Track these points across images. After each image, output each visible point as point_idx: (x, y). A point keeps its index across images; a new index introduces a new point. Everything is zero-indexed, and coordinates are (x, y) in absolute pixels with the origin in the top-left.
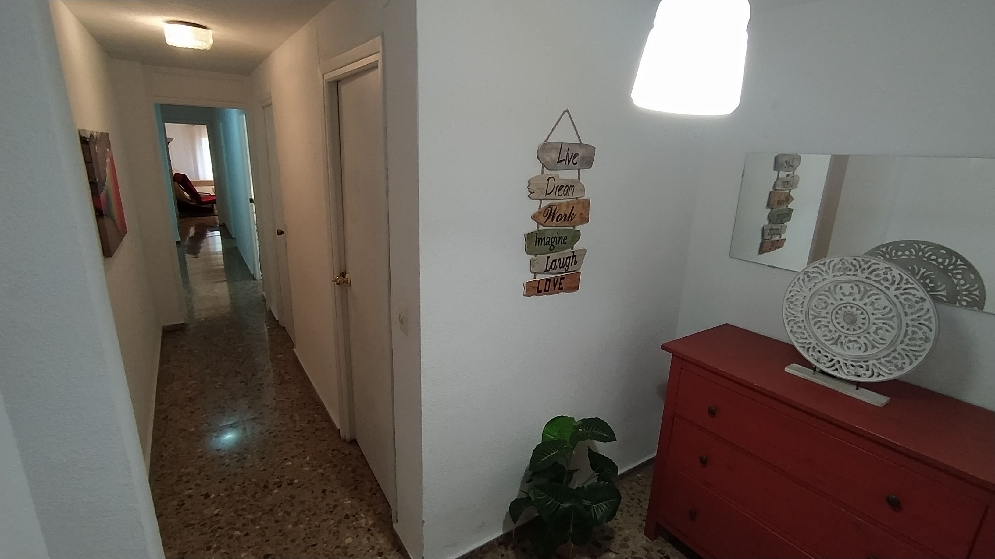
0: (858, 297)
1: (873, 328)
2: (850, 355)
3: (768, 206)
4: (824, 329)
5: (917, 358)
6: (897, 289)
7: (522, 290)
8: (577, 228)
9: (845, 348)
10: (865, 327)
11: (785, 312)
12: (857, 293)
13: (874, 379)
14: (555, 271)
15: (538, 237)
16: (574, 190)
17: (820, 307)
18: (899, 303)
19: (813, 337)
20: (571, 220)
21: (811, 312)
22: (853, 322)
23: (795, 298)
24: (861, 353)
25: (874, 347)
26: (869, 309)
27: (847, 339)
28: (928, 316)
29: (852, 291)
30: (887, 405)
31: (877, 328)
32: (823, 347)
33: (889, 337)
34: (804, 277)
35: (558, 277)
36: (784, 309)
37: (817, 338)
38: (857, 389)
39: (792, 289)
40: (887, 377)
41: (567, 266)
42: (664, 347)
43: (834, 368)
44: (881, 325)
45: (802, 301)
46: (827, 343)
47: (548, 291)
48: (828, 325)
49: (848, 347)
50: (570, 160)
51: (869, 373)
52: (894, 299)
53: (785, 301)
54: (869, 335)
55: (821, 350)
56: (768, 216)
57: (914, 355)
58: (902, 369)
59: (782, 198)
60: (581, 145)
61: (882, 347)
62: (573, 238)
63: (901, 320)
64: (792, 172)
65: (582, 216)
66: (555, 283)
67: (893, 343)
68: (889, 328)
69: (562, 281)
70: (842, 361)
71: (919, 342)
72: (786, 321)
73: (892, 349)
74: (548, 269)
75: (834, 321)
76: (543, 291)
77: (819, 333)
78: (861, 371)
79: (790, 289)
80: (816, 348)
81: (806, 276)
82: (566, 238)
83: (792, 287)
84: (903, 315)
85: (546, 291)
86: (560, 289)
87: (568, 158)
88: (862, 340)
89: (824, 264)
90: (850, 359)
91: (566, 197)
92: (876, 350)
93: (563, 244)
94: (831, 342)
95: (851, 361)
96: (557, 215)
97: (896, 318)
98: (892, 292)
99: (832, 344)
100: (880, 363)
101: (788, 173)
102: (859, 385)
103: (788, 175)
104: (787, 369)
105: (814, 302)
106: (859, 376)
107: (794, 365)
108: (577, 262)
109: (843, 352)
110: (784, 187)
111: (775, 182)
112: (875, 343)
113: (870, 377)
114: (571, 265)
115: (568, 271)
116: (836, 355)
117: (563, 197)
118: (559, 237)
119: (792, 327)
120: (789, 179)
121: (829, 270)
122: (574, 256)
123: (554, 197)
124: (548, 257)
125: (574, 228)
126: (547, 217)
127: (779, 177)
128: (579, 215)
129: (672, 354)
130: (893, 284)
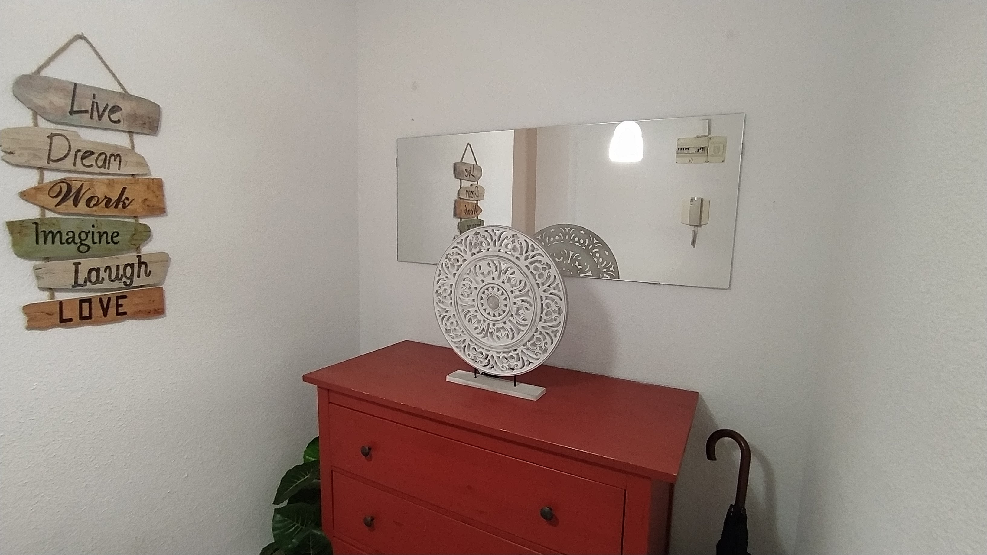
0: (495, 275)
1: (515, 308)
2: (501, 346)
3: (455, 215)
4: (473, 321)
5: (555, 333)
6: (526, 259)
7: (22, 320)
8: (142, 221)
9: (495, 338)
10: (507, 310)
11: (437, 308)
12: (494, 270)
13: (526, 369)
14: (98, 286)
15: (40, 230)
16: (120, 162)
17: (466, 294)
18: (530, 274)
19: (465, 332)
20: (124, 206)
21: (459, 302)
22: (497, 306)
23: (442, 289)
24: (510, 341)
25: (519, 331)
26: (507, 286)
27: (495, 328)
28: (556, 284)
29: (490, 269)
30: (542, 398)
31: (518, 307)
32: (477, 343)
33: (529, 315)
34: (446, 261)
35: (110, 296)
36: (435, 304)
37: (470, 334)
38: (515, 385)
39: (439, 278)
40: (536, 364)
41: (128, 279)
42: (306, 378)
43: (490, 366)
44: (520, 303)
45: (450, 291)
46: (479, 337)
47: (90, 317)
48: (477, 314)
49: (498, 337)
50: (103, 114)
51: (520, 364)
52: (525, 270)
53: (435, 295)
54: (513, 318)
55: (475, 347)
56: (458, 225)
57: (552, 332)
58: (546, 350)
59: (470, 208)
60: (125, 95)
61: (525, 329)
62: (133, 235)
63: (535, 293)
64: (476, 183)
65: (147, 203)
66: (105, 306)
67: (533, 323)
68: (528, 306)
69: (121, 302)
70: (495, 355)
71: (554, 316)
72: (439, 319)
73: (534, 330)
74: (81, 281)
75: (481, 309)
76: (76, 318)
77: (471, 328)
78: (513, 363)
79: (437, 278)
80: (471, 345)
81: (447, 260)
82: (116, 234)
83: (439, 276)
84: (536, 287)
85: (82, 318)
86: (118, 314)
87: (95, 109)
88: (508, 326)
89: (461, 243)
90: (502, 351)
91: (102, 170)
92: (521, 334)
93: (112, 244)
94: (482, 335)
95: (504, 353)
96: (87, 196)
97: (530, 292)
98: (523, 263)
99: (484, 337)
100: (528, 349)
101: (472, 183)
102: (515, 379)
103: (471, 185)
104: (449, 378)
105: (460, 290)
106: (513, 369)
107: (459, 371)
108: (150, 271)
109: (494, 344)
110: (469, 197)
111: (459, 191)
112: (519, 326)
113: (522, 368)
114: (139, 276)
115: (133, 285)
116: (489, 349)
117: (95, 169)
118: (99, 232)
119: (446, 324)
120: (472, 189)
121: (467, 248)
122: (140, 263)
123: (71, 167)
124: (77, 265)
125: (137, 221)
126: (60, 198)
127: (462, 186)
128: (140, 200)
129: (317, 386)
130: (521, 254)
